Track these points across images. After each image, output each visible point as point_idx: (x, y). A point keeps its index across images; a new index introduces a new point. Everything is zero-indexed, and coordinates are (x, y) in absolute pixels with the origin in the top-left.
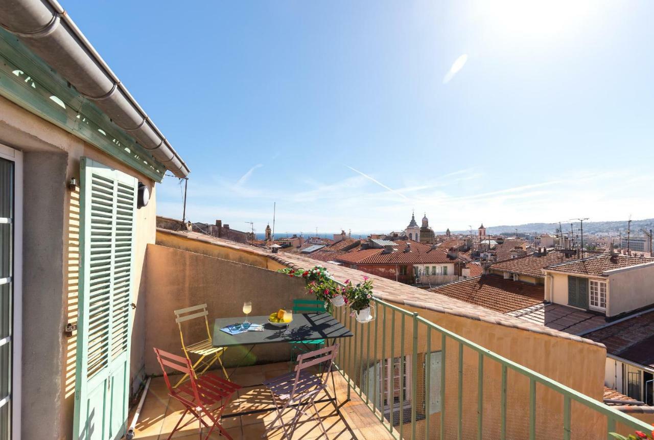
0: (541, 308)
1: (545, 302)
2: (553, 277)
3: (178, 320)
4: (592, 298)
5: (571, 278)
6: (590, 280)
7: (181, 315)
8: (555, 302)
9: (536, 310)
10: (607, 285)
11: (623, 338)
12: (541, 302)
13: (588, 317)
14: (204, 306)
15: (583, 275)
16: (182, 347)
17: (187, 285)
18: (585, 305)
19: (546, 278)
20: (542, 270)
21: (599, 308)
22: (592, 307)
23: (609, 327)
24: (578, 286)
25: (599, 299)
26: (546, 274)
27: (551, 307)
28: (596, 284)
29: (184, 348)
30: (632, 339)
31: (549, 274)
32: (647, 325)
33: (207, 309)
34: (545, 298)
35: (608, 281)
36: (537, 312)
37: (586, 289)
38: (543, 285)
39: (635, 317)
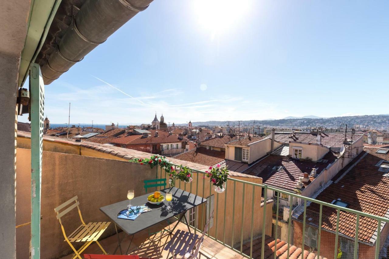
0: (224, 163)
1: (226, 160)
2: (229, 148)
3: (59, 216)
4: (243, 156)
5: (236, 148)
6: (243, 148)
7: (60, 211)
8: (230, 159)
9: (223, 164)
10: (249, 150)
11: (255, 172)
12: (224, 160)
13: (242, 165)
14: (75, 198)
15: (240, 146)
16: (65, 239)
17: (57, 182)
18: (241, 160)
19: (226, 148)
20: (225, 145)
21: (245, 160)
22: (243, 160)
23: (249, 168)
24: (238, 151)
25: (246, 156)
26: (226, 146)
27: (228, 161)
28: (245, 150)
29: (67, 239)
30: (257, 172)
31: (228, 146)
32: (261, 166)
33: (78, 200)
34: (226, 158)
35: (249, 148)
36: (223, 165)
37: (241, 153)
38: (225, 152)
39: (257, 163)
